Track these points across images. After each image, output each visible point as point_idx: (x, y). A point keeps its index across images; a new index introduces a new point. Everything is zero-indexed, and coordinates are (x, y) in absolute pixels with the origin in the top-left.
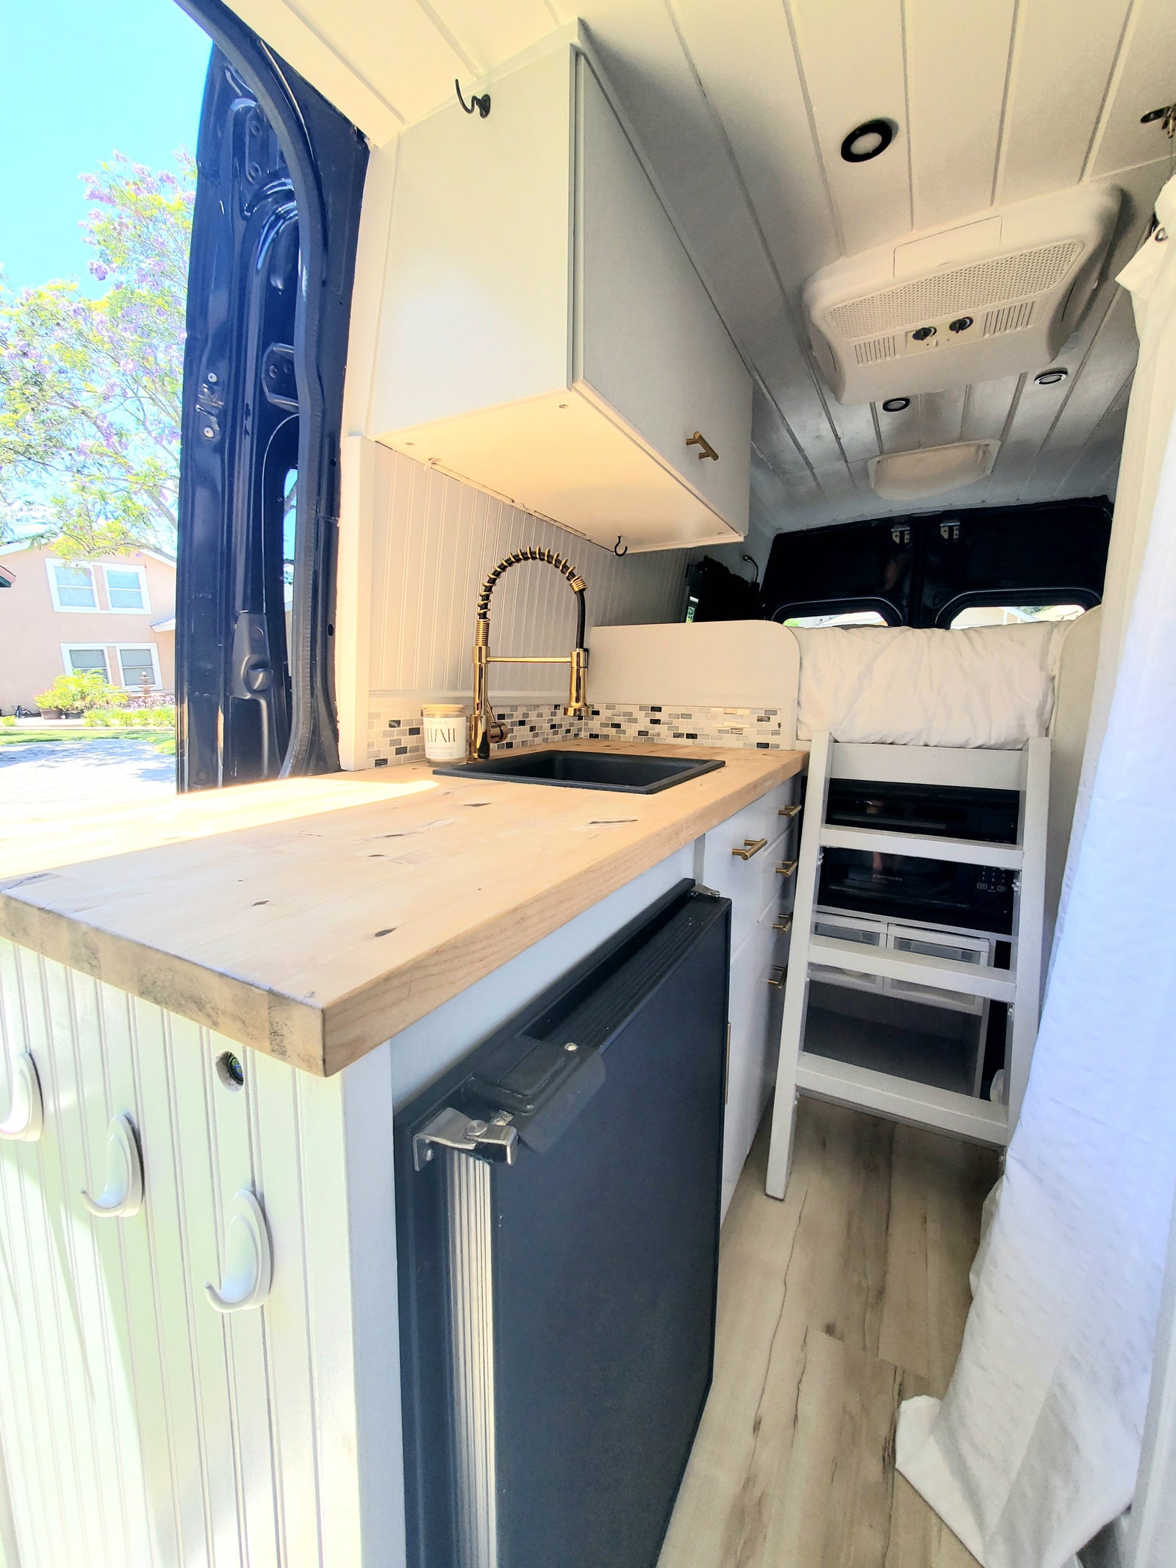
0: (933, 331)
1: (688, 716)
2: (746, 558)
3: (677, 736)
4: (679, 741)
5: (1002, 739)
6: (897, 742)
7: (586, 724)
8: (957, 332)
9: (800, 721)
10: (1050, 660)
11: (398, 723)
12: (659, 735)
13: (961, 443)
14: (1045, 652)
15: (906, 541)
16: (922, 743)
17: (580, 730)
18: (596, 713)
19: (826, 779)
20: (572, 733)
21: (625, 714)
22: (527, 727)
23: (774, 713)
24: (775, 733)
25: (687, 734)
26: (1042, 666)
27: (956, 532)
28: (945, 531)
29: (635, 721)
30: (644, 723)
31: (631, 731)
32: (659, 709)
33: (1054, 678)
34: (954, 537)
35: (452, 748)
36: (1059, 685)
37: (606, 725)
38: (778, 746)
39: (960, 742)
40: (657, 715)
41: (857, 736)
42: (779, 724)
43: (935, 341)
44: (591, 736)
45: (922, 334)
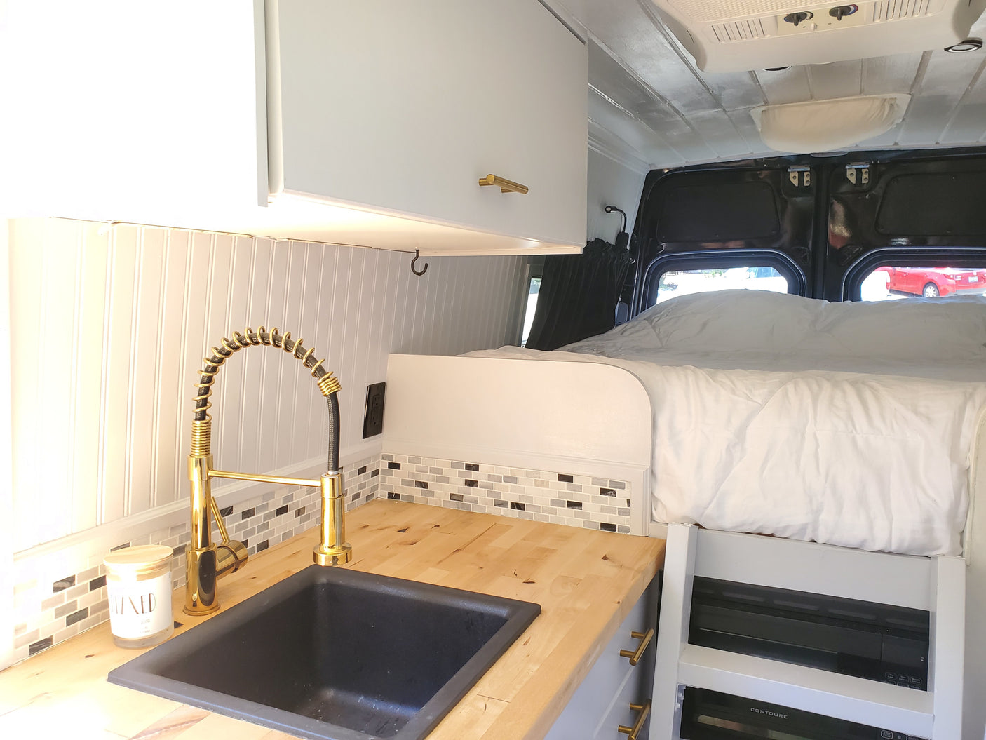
0: (809, 15)
1: (512, 480)
2: (609, 209)
3: (500, 504)
4: (503, 511)
5: (906, 545)
6: (777, 535)
7: (384, 480)
8: (839, 19)
9: (656, 498)
10: (963, 443)
11: (70, 581)
12: (476, 501)
13: (862, 96)
14: (956, 433)
15: (806, 184)
16: (807, 538)
17: (375, 488)
18: (397, 466)
19: (687, 577)
20: (363, 497)
21: (433, 471)
22: (291, 513)
23: (622, 486)
24: (623, 512)
25: (512, 503)
26: (954, 454)
27: (865, 176)
28: (852, 174)
29: (446, 480)
30: (457, 485)
31: (440, 493)
32: (476, 468)
33: (968, 470)
34: (863, 182)
35: (148, 621)
36: (975, 478)
37: (408, 483)
38: (627, 530)
39: (854, 543)
40: (473, 475)
41: (728, 523)
42: (629, 502)
43: (813, 25)
44: (390, 495)
45: (797, 18)
